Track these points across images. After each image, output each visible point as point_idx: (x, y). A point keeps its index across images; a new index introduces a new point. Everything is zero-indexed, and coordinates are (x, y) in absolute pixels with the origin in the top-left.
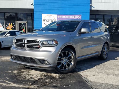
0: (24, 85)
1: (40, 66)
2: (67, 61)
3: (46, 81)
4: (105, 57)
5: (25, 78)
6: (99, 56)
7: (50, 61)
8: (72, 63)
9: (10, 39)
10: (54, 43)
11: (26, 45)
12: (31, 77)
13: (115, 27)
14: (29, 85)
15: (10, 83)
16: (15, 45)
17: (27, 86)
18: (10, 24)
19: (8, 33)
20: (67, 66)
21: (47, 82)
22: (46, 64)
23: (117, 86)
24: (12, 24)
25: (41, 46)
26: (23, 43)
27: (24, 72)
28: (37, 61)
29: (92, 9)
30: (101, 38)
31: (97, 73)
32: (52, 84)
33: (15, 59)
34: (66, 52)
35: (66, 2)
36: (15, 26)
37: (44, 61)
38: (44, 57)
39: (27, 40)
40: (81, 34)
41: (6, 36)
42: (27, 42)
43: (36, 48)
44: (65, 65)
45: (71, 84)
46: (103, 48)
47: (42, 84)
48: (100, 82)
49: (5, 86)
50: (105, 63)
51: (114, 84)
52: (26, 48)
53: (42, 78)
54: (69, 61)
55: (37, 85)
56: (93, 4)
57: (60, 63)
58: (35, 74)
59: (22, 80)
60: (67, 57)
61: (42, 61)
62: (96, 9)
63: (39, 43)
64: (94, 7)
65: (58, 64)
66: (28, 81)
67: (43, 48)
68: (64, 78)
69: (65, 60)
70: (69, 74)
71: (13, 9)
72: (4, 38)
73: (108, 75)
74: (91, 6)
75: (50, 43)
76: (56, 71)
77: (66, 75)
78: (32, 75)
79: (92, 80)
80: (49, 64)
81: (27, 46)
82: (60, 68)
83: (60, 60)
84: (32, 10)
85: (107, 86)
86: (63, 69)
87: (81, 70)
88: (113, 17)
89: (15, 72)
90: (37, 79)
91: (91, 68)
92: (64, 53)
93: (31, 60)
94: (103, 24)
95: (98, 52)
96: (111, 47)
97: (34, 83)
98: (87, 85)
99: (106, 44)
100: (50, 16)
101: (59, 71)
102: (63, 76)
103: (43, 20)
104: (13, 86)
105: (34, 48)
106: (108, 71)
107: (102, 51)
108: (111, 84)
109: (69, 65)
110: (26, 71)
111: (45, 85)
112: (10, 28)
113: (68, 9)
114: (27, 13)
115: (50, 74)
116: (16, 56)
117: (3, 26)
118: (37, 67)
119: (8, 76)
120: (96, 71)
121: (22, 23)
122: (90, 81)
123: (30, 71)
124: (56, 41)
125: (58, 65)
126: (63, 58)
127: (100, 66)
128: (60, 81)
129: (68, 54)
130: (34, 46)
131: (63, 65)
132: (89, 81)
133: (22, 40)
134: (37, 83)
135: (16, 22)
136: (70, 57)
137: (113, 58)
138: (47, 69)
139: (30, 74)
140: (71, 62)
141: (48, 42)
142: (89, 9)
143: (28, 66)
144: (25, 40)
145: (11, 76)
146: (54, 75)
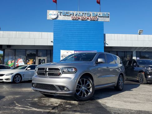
0: (45, 110)
1: (60, 92)
2: (86, 89)
3: (66, 106)
4: (121, 88)
5: (46, 104)
6: (115, 87)
7: (70, 87)
8: (90, 91)
9: (30, 73)
10: (74, 70)
11: (47, 73)
12: (51, 103)
13: (128, 62)
14: (49, 110)
15: (31, 108)
16: (36, 74)
17: (48, 111)
18: (31, 60)
19: (29, 67)
20: (85, 93)
21: (67, 108)
22: (66, 91)
23: (135, 111)
24: (32, 60)
25: (61, 73)
26: (44, 71)
27: (44, 100)
28: (57, 88)
29: (106, 45)
30: (116, 70)
31: (114, 101)
32: (72, 109)
33: (36, 87)
34: (85, 79)
35: (83, 40)
36: (35, 61)
37: (64, 87)
38: (64, 83)
39: (49, 68)
40: (98, 64)
41: (26, 70)
42: (49, 70)
43: (56, 75)
44: (84, 92)
45: (90, 109)
46: (119, 80)
47: (62, 109)
48: (118, 107)
49: (27, 110)
50: (122, 93)
51: (131, 109)
52: (47, 75)
53: (61, 105)
54: (87, 89)
55: (58, 109)
56: (107, 41)
57: (79, 90)
58: (55, 101)
59: (43, 106)
60: (86, 84)
61: (62, 88)
62: (109, 46)
63: (60, 70)
64: (108, 44)
65: (78, 91)
66: (49, 106)
67: (63, 75)
68: (83, 104)
69: (83, 88)
70: (88, 101)
71: (34, 46)
72: (25, 72)
73: (125, 102)
74: (105, 43)
75: (70, 70)
76: (76, 99)
77: (85, 102)
78: (52, 102)
79: (110, 106)
80: (69, 90)
81: (49, 73)
82: (79, 95)
83: (79, 87)
84: (52, 47)
85: (125, 111)
86: (82, 97)
87: (99, 98)
88: (126, 54)
89: (36, 99)
90: (57, 105)
91: (109, 97)
92: (83, 81)
93: (52, 87)
94: (117, 57)
95: (114, 83)
96: (125, 80)
97: (54, 108)
98: (106, 110)
99: (121, 75)
100: (68, 52)
101: (78, 99)
102: (82, 103)
103: (61, 55)
104: (34, 111)
105: (54, 75)
106: (125, 99)
107: (118, 82)
108: (129, 109)
109: (87, 92)
110: (47, 99)
111: (65, 110)
112: (30, 63)
113: (84, 46)
114: (47, 50)
115: (70, 101)
116: (37, 84)
117: (24, 62)
118: (57, 94)
119: (29, 103)
120: (113, 99)
121: (42, 58)
122: (109, 107)
123: (49, 99)
124: (75, 69)
125: (77, 93)
126: (82, 86)
127: (117, 95)
128: (80, 107)
129: (86, 82)
130: (55, 73)
131: (82, 92)
132: (107, 107)
133: (43, 69)
134: (57, 108)
135: (37, 57)
136: (89, 85)
137: (129, 89)
138: (66, 95)
139: (50, 101)
140: (89, 89)
141: (67, 69)
142: (103, 46)
143: (49, 93)
144: (46, 68)
145: (32, 102)
146: (73, 102)
